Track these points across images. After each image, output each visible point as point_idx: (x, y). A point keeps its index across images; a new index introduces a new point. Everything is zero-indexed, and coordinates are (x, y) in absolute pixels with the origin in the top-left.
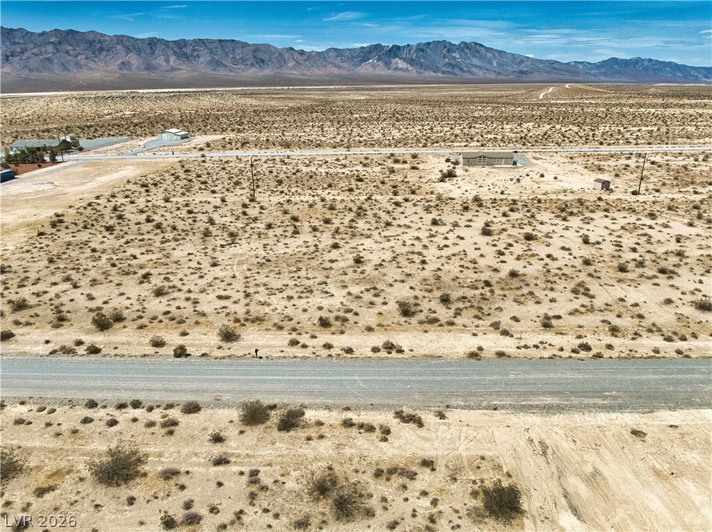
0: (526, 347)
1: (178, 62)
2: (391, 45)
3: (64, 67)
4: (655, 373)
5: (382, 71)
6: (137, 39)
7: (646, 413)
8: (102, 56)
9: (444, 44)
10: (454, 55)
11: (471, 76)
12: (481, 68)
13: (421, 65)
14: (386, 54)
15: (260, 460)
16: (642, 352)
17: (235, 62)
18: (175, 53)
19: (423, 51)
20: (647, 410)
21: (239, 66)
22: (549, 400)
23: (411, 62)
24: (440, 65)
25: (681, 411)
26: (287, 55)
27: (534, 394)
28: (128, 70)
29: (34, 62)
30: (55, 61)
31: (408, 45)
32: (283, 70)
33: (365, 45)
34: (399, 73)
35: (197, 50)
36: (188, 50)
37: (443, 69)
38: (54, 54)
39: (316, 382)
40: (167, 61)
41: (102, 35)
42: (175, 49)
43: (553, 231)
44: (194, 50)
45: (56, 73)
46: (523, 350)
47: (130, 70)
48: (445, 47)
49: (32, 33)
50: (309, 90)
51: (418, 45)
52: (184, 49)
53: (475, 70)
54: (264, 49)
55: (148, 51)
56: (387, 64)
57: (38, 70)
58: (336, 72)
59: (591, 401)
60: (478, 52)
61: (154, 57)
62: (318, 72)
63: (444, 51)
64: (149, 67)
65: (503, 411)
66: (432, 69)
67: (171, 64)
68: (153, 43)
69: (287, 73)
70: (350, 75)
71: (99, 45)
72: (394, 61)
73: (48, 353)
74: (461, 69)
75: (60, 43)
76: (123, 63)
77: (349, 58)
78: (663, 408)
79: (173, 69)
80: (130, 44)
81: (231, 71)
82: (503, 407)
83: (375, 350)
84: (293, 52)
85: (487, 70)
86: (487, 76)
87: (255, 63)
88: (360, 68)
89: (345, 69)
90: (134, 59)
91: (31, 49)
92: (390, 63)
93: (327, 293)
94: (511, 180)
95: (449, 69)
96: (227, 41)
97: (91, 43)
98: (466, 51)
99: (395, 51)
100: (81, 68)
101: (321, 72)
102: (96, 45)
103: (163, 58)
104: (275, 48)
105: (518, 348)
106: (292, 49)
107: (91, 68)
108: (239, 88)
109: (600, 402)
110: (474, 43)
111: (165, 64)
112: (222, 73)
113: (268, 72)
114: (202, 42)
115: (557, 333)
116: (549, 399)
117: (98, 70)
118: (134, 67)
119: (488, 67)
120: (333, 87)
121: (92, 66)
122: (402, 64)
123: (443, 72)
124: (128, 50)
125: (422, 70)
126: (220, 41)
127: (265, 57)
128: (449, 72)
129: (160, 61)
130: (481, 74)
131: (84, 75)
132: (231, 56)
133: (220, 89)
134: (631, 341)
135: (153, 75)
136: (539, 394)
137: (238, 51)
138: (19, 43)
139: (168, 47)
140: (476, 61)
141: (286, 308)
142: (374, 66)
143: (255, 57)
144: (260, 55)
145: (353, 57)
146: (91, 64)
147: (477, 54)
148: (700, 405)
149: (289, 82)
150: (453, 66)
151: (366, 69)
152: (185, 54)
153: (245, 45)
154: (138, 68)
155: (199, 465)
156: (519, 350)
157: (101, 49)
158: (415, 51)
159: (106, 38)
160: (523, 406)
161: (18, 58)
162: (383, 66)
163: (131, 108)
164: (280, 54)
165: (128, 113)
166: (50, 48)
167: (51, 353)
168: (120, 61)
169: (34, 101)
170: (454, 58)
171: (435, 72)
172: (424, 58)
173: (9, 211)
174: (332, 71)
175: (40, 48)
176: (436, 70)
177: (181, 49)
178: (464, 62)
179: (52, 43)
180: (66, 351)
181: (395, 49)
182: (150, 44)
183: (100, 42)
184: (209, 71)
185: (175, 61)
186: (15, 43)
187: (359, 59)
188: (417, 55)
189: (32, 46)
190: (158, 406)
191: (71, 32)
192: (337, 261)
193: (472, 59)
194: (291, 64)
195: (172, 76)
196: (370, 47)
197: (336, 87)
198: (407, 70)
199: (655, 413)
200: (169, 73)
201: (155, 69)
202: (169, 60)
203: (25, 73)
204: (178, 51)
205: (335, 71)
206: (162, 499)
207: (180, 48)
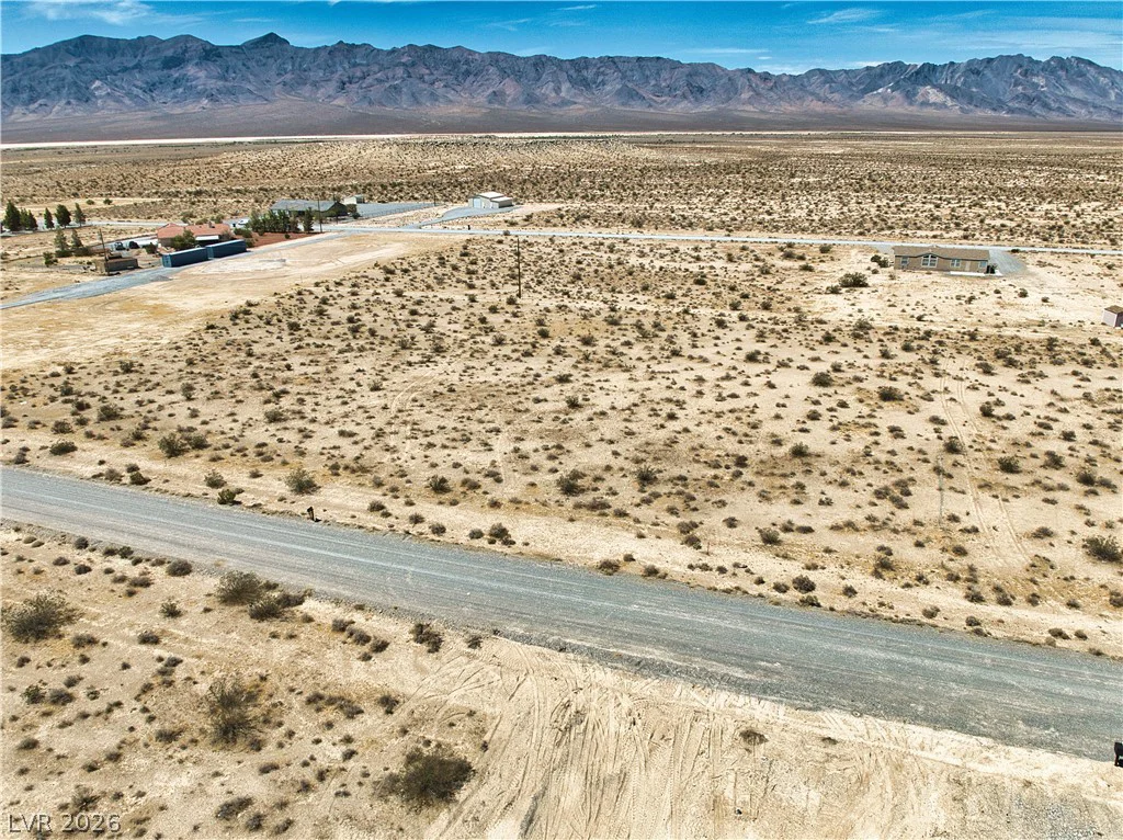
0: (705, 568)
1: (573, 91)
2: (920, 64)
3: (415, 98)
4: (886, 648)
5: (898, 106)
6: (518, 58)
7: (804, 708)
8: (467, 84)
9: (1019, 61)
10: (1035, 80)
11: (1062, 118)
12: (1084, 103)
13: (971, 99)
14: (909, 79)
15: (194, 648)
16: (902, 610)
17: (659, 92)
18: (570, 78)
19: (978, 73)
20: (809, 705)
21: (663, 99)
22: (657, 654)
23: (953, 92)
24: (1008, 96)
25: (871, 718)
26: (741, 81)
27: (641, 640)
28: (500, 104)
29: (376, 92)
30: (404, 90)
31: (952, 63)
32: (732, 105)
33: (875, 64)
34: (929, 112)
35: (603, 74)
36: (589, 74)
37: (1010, 104)
38: (404, 80)
39: (354, 564)
40: (557, 90)
41: (471, 52)
42: (572, 72)
43: (946, 389)
44: (598, 74)
45: (403, 108)
46: (697, 571)
47: (502, 103)
48: (1021, 66)
49: (378, 50)
50: (765, 137)
51: (970, 62)
52: (585, 73)
53: (1071, 107)
54: (705, 71)
55: (533, 75)
56: (909, 96)
57: (381, 104)
58: (817, 109)
59: (722, 669)
60: (1082, 75)
61: (539, 84)
62: (788, 108)
63: (1017, 74)
64: (531, 100)
65: (571, 655)
66: (991, 104)
67: (563, 94)
68: (540, 62)
69: (736, 110)
70: (844, 114)
71: (465, 67)
72: (921, 90)
73: (90, 475)
74: (1046, 106)
75: (413, 64)
76: (494, 92)
77: (843, 86)
78: (842, 707)
79: (565, 103)
80: (505, 65)
81: (650, 106)
82: (574, 649)
83: (476, 535)
84: (750, 76)
85: (1095, 107)
86: (1095, 117)
87: (688, 94)
88: (860, 102)
89: (835, 104)
90: (511, 89)
91: (375, 73)
92: (915, 95)
93: (486, 444)
94: (958, 298)
95: (1023, 105)
96: (650, 59)
97: (455, 64)
98: (1060, 73)
99: (926, 74)
100: (436, 100)
101: (793, 109)
102: (461, 67)
103: (551, 85)
104: (724, 70)
105: (691, 567)
106: (750, 71)
107: (451, 101)
108: (656, 134)
109: (738, 673)
110: (1078, 59)
111: (553, 95)
112: (637, 108)
113: (707, 107)
114: (612, 61)
115: (777, 556)
116: (657, 652)
117: (458, 104)
118: (509, 99)
119: (1099, 101)
120: (806, 133)
121: (451, 98)
122: (934, 95)
123: (1011, 111)
124: (504, 73)
125: (972, 107)
126: (639, 59)
127: (705, 83)
128: (1021, 110)
129: (547, 90)
130: (1082, 114)
131: (441, 111)
132: (653, 82)
133: (626, 134)
134: (900, 589)
135: (534, 112)
136: (649, 643)
137: (665, 74)
138: (361, 65)
139: (561, 70)
140: (1075, 92)
141: (413, 458)
142: (885, 99)
143: (689, 84)
144: (698, 81)
145: (852, 84)
146: (451, 95)
147: (1080, 79)
148: (917, 717)
149: (738, 124)
150: (1030, 100)
151: (871, 104)
152: (585, 79)
153: (676, 65)
154: (514, 100)
155: (124, 638)
156: (690, 571)
157: (468, 73)
158: (964, 74)
159: (477, 56)
160: (607, 654)
161: (357, 85)
162: (901, 99)
163: (468, 159)
164: (730, 79)
165: (460, 167)
166: (400, 72)
167: (94, 477)
168: (491, 90)
169: (344, 147)
170: (1035, 86)
171: (994, 110)
172: (978, 85)
173: (203, 294)
174: (812, 106)
175: (387, 71)
176: (999, 105)
177: (581, 72)
178: (1052, 93)
179: (404, 64)
180: (113, 476)
181: (926, 70)
182: (535, 65)
183: (467, 62)
184: (618, 107)
185: (568, 91)
186: (355, 65)
187: (862, 87)
188: (965, 80)
189: (376, 68)
190: (148, 560)
191: (431, 49)
192: (546, 401)
193: (1068, 87)
194: (745, 96)
195: (561, 113)
196: (882, 67)
197: (812, 133)
198: (943, 106)
199: (819, 713)
200: (557, 109)
201: (538, 102)
202: (559, 88)
203: (364, 108)
204: (574, 76)
205: (817, 106)
206: (55, 668)
207: (579, 71)
